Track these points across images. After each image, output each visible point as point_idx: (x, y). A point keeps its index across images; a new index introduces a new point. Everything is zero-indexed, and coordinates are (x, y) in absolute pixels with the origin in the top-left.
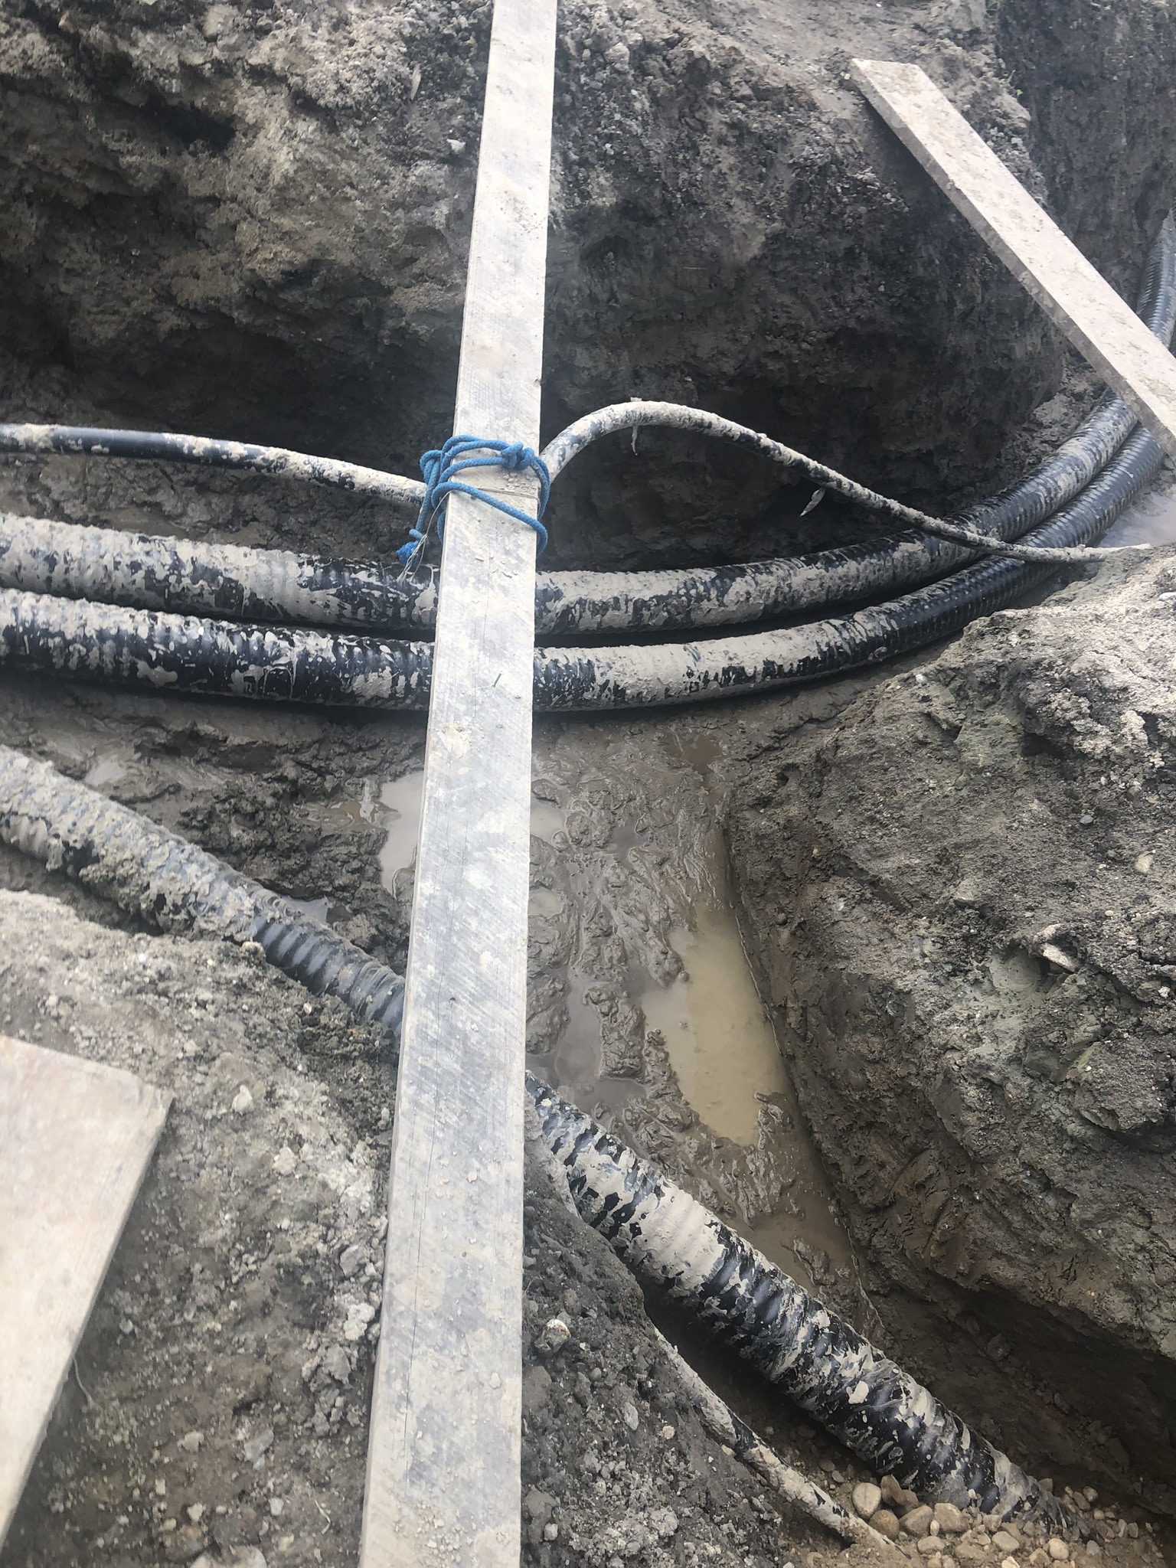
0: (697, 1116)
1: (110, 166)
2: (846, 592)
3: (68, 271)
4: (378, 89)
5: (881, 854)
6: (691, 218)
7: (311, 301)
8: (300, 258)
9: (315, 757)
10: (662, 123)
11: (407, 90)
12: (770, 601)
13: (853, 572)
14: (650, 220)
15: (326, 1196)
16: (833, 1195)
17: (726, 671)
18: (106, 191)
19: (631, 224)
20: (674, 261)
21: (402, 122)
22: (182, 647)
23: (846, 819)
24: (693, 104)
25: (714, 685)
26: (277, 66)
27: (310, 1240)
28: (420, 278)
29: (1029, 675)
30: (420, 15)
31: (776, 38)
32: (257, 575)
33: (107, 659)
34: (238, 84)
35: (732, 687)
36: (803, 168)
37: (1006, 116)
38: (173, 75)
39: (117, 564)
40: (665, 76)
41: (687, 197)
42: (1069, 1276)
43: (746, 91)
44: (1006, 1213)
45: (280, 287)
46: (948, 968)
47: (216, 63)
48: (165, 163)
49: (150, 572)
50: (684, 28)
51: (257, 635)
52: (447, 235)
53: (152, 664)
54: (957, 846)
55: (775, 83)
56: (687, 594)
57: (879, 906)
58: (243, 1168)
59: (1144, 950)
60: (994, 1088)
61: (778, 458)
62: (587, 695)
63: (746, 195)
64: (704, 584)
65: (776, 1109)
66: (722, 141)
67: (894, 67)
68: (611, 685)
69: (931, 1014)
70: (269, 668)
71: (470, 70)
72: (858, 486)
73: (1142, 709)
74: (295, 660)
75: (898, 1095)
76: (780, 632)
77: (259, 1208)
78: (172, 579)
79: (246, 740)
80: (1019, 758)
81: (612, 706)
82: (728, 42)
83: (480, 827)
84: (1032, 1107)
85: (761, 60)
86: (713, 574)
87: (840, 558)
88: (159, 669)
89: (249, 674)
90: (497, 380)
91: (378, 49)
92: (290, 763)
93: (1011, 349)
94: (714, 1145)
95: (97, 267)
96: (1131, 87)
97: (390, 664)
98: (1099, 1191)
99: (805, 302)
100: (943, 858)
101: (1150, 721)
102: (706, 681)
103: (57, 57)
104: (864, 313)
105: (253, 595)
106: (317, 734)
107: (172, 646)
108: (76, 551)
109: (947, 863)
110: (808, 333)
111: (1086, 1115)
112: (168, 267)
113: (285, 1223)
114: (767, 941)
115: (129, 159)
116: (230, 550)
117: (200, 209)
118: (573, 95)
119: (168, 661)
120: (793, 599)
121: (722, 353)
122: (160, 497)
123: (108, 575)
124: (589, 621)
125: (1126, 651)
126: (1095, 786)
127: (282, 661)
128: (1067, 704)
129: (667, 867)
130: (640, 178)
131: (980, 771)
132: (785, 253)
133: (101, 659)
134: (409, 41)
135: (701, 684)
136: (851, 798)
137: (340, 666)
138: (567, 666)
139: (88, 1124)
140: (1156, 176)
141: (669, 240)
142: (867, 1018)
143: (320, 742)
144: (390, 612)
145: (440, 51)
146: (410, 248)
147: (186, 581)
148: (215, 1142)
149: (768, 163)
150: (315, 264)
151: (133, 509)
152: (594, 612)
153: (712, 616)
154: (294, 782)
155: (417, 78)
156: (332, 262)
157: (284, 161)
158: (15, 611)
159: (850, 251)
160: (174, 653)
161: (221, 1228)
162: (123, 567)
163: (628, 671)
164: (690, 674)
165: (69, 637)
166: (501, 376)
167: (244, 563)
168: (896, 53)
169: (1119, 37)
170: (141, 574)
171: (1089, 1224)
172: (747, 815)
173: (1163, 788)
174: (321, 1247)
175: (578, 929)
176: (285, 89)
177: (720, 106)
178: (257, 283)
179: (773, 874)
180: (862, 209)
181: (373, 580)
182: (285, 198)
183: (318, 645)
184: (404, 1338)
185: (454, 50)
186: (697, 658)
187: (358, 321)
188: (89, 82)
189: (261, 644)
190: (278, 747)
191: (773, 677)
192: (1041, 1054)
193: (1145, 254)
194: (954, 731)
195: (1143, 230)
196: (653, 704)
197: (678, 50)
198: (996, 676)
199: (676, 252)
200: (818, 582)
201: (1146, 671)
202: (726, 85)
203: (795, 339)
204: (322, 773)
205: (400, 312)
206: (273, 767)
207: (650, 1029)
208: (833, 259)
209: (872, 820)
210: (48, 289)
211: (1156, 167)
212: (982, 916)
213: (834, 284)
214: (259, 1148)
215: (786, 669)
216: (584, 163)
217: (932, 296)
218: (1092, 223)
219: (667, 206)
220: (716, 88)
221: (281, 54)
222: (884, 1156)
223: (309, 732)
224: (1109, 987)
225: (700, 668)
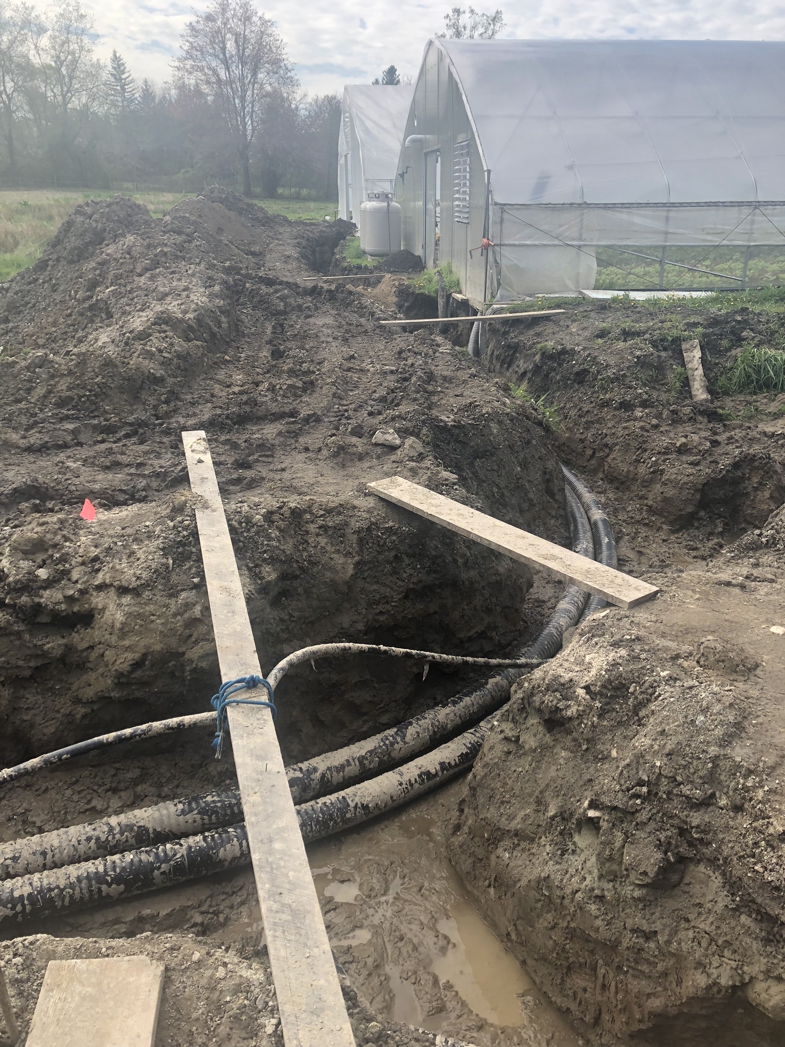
0: (485, 1020)
1: (40, 652)
2: (470, 714)
3: (27, 709)
4: (155, 572)
5: (511, 818)
6: (315, 570)
7: (147, 673)
8: (137, 656)
9: (210, 906)
10: (288, 539)
11: (167, 568)
12: (431, 733)
13: (469, 702)
14: (296, 577)
15: (243, 980)
16: (578, 1034)
17: (420, 776)
18: (39, 664)
19: (288, 582)
20: (314, 590)
21: (169, 581)
22: (123, 869)
23: (492, 810)
24: (299, 526)
25: (417, 786)
26: (107, 581)
27: (241, 1001)
28: (196, 642)
29: (532, 694)
30: (165, 538)
31: (330, 489)
32: (154, 818)
33: (85, 891)
34: (92, 595)
35: (428, 784)
36: (359, 532)
37: (446, 480)
38: (61, 603)
39: (79, 841)
40: (283, 520)
41: (310, 562)
42: (679, 982)
43: (322, 512)
44: (639, 968)
45: (130, 672)
46: (559, 853)
47: (80, 591)
48: (64, 641)
49: (98, 839)
50: (285, 500)
51: (161, 847)
52: (203, 618)
53: (109, 885)
54: (541, 792)
55: (333, 505)
56: (385, 744)
57: (524, 844)
58: (204, 982)
59: (623, 788)
60: (601, 898)
61: (393, 654)
62: (348, 815)
63: (338, 551)
64: (392, 736)
65: (529, 998)
66: (318, 535)
67: (386, 481)
68: (359, 805)
69: (562, 880)
70: (172, 863)
71: (194, 550)
72: (444, 656)
73: (582, 685)
74: (185, 853)
75: (571, 939)
76: (443, 746)
77: (215, 996)
78: (110, 838)
79: (169, 910)
80: (548, 735)
81: (365, 818)
82: (308, 498)
83: (274, 826)
84: (619, 897)
85: (324, 500)
86: (395, 730)
87: (461, 699)
88: (114, 886)
89: (162, 870)
90: (237, 658)
91: (150, 557)
92: (197, 914)
93: (497, 570)
94: (499, 1032)
95: (41, 701)
96: (511, 447)
97: (236, 836)
98: (664, 921)
99: (385, 585)
100: (539, 802)
101: (587, 688)
102: (411, 785)
103: (7, 616)
104: (415, 580)
105: (155, 830)
106: (208, 893)
107: (118, 870)
108: (56, 843)
109: (540, 803)
110: (392, 597)
111: (637, 882)
112: (74, 687)
113: (228, 999)
114: (486, 901)
115: (48, 646)
116: (137, 812)
117: (85, 654)
118: (243, 542)
119: (118, 880)
120: (444, 727)
121: (355, 622)
122: (94, 803)
123: (76, 849)
124: (337, 778)
125: (566, 665)
126: (581, 730)
127: (178, 856)
128: (551, 698)
129: (423, 891)
130: (284, 562)
131: (535, 751)
132: (366, 568)
133: (82, 893)
134: (163, 549)
135: (409, 787)
136: (490, 797)
137: (210, 848)
138: (331, 803)
139: (131, 979)
140: (547, 476)
141: (308, 582)
142: (539, 905)
143: (211, 896)
144: (229, 812)
145: (178, 548)
146: (188, 631)
147: (118, 836)
148: (188, 977)
149: (343, 536)
150: (145, 656)
151: (82, 815)
152: (338, 772)
153: (403, 751)
154: (202, 924)
155: (171, 562)
156: (153, 652)
157: (119, 617)
158: (31, 884)
159: (396, 557)
160: (120, 873)
161: (200, 1009)
162: (83, 842)
163: (366, 794)
164: (401, 784)
165: (62, 887)
166: (237, 655)
167: (145, 815)
168: (387, 475)
169: (495, 431)
170: (93, 841)
171: (668, 942)
172: (452, 840)
173: (607, 716)
174: (246, 1002)
175: (384, 943)
176: (113, 589)
177: (312, 522)
178: (120, 675)
179: (474, 862)
180: (394, 538)
181: (216, 798)
182: (124, 632)
183: (196, 841)
184: (293, 1024)
185: (184, 545)
186: (401, 774)
187: (172, 674)
188: (24, 621)
189: (165, 851)
190: (188, 907)
191: (448, 770)
192: (607, 865)
193: (564, 509)
194: (518, 738)
195: (556, 501)
196: (387, 809)
197: (285, 509)
198: (523, 704)
199: (314, 586)
200: (452, 714)
201: (577, 669)
202: (311, 513)
203: (387, 603)
204: (216, 913)
205: (191, 661)
206: (188, 920)
207: (442, 981)
208: (390, 563)
209: (503, 802)
210: (18, 722)
211: (545, 473)
212: (563, 819)
213: (395, 572)
214: (208, 973)
215: (453, 763)
216: (257, 566)
217: (444, 561)
218: (525, 506)
219: (301, 568)
220: (308, 516)
221: (108, 575)
222: (583, 984)
223: (201, 893)
224: (619, 815)
225: (405, 779)
